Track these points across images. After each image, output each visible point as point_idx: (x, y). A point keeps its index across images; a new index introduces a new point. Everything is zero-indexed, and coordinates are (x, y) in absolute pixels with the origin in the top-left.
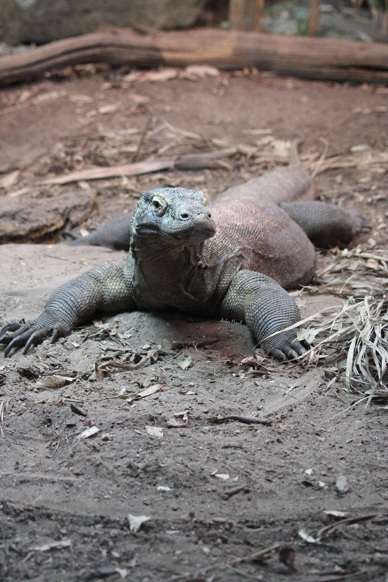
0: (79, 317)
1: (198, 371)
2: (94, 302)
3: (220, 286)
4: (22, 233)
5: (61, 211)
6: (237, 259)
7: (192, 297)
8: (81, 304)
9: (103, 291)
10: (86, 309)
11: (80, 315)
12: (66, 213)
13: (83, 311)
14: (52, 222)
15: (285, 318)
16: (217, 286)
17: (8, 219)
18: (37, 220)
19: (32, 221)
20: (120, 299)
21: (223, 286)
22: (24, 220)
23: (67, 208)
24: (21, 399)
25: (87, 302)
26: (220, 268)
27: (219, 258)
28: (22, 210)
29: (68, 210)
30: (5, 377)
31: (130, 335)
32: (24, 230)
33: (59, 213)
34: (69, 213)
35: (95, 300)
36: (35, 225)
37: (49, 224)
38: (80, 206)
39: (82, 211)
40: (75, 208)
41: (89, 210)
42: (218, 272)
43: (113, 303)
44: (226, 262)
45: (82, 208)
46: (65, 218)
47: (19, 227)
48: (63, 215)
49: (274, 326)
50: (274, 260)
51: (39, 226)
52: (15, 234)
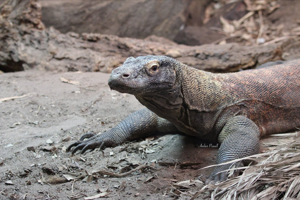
0: (133, 134)
1: (152, 186)
2: (147, 125)
3: (217, 125)
4: (223, 68)
5: (253, 55)
6: (236, 107)
7: (194, 130)
8: (136, 126)
9: (158, 119)
10: (139, 130)
11: (134, 133)
12: (256, 58)
13: (136, 131)
14: (245, 62)
15: (233, 155)
16: (215, 125)
17: (216, 58)
18: (234, 61)
19: (231, 61)
20: (166, 125)
21: (219, 125)
22: (227, 60)
23: (257, 54)
24: (16, 190)
25: (140, 125)
26: (219, 113)
27: (219, 106)
28: (226, 53)
29: (257, 56)
30: (31, 172)
31: (154, 151)
32: (224, 66)
33: (251, 57)
34: (258, 57)
35: (149, 124)
36: (232, 63)
37: (242, 63)
38: (266, 53)
39: (268, 56)
40: (263, 54)
41: (272, 56)
42: (217, 115)
43: (162, 127)
44: (225, 109)
45: (267, 55)
46: (255, 60)
47: (221, 64)
48: (254, 58)
49: (224, 159)
50: (283, 109)
51: (234, 64)
52: (219, 68)
